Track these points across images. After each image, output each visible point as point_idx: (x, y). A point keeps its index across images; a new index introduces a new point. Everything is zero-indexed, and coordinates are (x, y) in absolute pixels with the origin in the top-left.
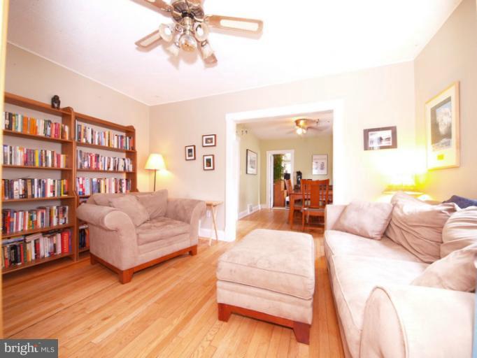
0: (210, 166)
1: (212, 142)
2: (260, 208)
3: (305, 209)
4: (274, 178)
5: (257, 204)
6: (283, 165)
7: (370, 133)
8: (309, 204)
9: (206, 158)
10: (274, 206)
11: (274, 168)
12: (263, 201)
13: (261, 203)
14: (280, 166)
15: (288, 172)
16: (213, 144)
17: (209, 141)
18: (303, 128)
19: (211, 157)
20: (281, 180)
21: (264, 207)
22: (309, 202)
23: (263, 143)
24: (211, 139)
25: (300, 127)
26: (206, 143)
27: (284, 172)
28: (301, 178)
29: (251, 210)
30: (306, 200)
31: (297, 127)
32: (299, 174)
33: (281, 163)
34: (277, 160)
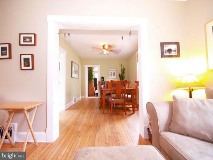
0: (28, 66)
1: (31, 41)
2: (81, 99)
3: (113, 100)
4: (89, 81)
5: (79, 97)
6: (93, 74)
7: (164, 45)
8: (115, 96)
9: (23, 57)
10: (89, 96)
11: (89, 75)
12: (83, 94)
13: (81, 95)
14: (92, 74)
15: (96, 78)
16: (33, 43)
17: (28, 40)
18: (107, 50)
19: (30, 57)
20: (92, 82)
21: (83, 97)
22: (115, 95)
23: (83, 60)
24: (31, 38)
25: (105, 49)
26: (24, 42)
27: (94, 77)
28: (104, 80)
29: (75, 101)
30: (113, 93)
31: (104, 50)
32: (103, 78)
33: (92, 72)
34: (90, 70)
